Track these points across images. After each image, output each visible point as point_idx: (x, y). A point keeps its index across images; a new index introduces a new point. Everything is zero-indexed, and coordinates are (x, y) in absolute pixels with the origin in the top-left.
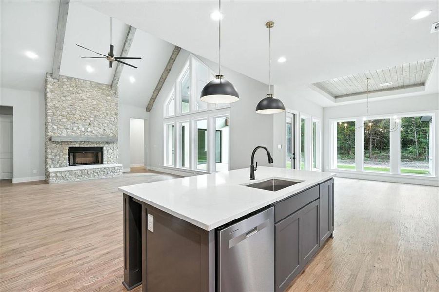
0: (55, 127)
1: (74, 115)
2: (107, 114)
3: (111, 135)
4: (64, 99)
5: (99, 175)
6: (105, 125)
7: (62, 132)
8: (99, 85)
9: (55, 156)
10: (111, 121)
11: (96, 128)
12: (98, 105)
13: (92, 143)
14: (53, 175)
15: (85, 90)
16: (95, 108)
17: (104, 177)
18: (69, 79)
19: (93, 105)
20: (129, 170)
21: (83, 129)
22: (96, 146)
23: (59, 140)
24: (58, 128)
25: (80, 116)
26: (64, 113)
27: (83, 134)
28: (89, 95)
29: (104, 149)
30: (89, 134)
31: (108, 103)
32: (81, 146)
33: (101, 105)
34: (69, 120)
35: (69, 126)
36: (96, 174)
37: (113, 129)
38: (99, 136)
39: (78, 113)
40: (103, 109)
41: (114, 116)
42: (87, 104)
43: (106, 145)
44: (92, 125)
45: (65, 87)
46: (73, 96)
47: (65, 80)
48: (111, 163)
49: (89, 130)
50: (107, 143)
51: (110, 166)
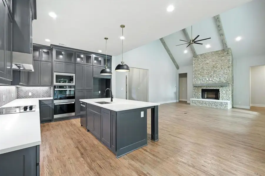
0: (196, 80)
1: (203, 72)
2: (222, 68)
3: (225, 82)
4: (199, 66)
5: (212, 105)
6: (221, 75)
7: (198, 82)
8: (217, 52)
9: (196, 93)
10: (225, 72)
11: (214, 78)
12: (216, 64)
13: (213, 87)
14: (191, 101)
15: (209, 58)
16: (214, 66)
17: (215, 107)
18: (201, 55)
19: (213, 65)
20: (249, 108)
21: (208, 79)
22: (215, 88)
23: (197, 85)
24: (197, 80)
25: (206, 72)
26: (199, 73)
27: (208, 82)
28: (210, 60)
29: (220, 90)
30: (211, 82)
31: (222, 61)
32: (207, 88)
33: (218, 64)
34: (201, 75)
35: (201, 78)
36: (210, 104)
37: (226, 77)
38: (217, 83)
39: (205, 71)
40: (219, 66)
41: (226, 69)
42: (210, 65)
43: (221, 88)
44: (212, 76)
45: (199, 60)
46: (203, 63)
47: (199, 56)
48: (225, 100)
49: (210, 79)
50: (222, 86)
51: (223, 101)
